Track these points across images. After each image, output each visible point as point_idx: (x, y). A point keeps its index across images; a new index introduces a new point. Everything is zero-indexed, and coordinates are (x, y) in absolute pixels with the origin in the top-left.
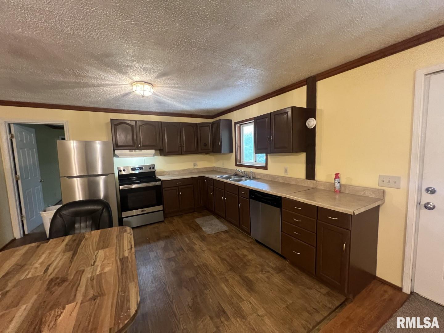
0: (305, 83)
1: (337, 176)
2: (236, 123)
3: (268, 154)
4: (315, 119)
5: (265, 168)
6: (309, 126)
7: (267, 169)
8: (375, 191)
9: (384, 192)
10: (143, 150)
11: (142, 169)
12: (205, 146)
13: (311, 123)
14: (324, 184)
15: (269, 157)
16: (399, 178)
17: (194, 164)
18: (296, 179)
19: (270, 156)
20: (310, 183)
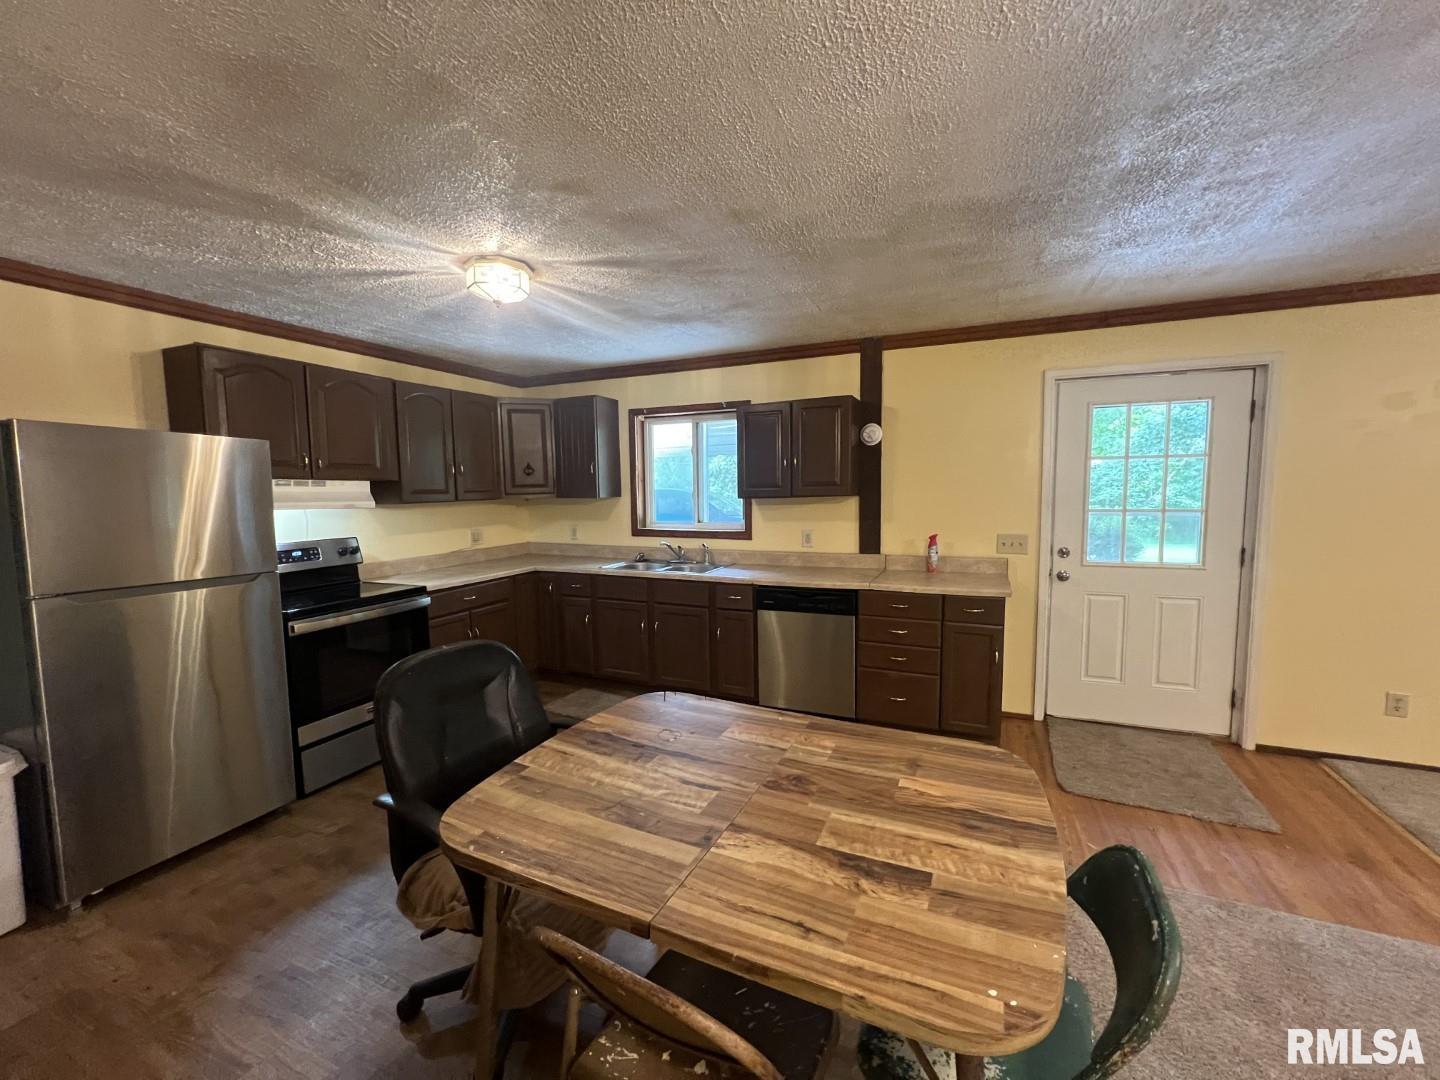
0: (858, 347)
1: (933, 540)
2: (634, 413)
3: (753, 501)
4: (880, 424)
5: (746, 535)
6: (869, 440)
7: (749, 537)
8: (993, 562)
9: (1007, 562)
10: (328, 482)
11: (314, 554)
12: (528, 474)
13: (873, 434)
14: (903, 558)
15: (755, 508)
16: (1025, 537)
17: (473, 535)
18: (836, 557)
19: (759, 504)
20: (869, 560)
